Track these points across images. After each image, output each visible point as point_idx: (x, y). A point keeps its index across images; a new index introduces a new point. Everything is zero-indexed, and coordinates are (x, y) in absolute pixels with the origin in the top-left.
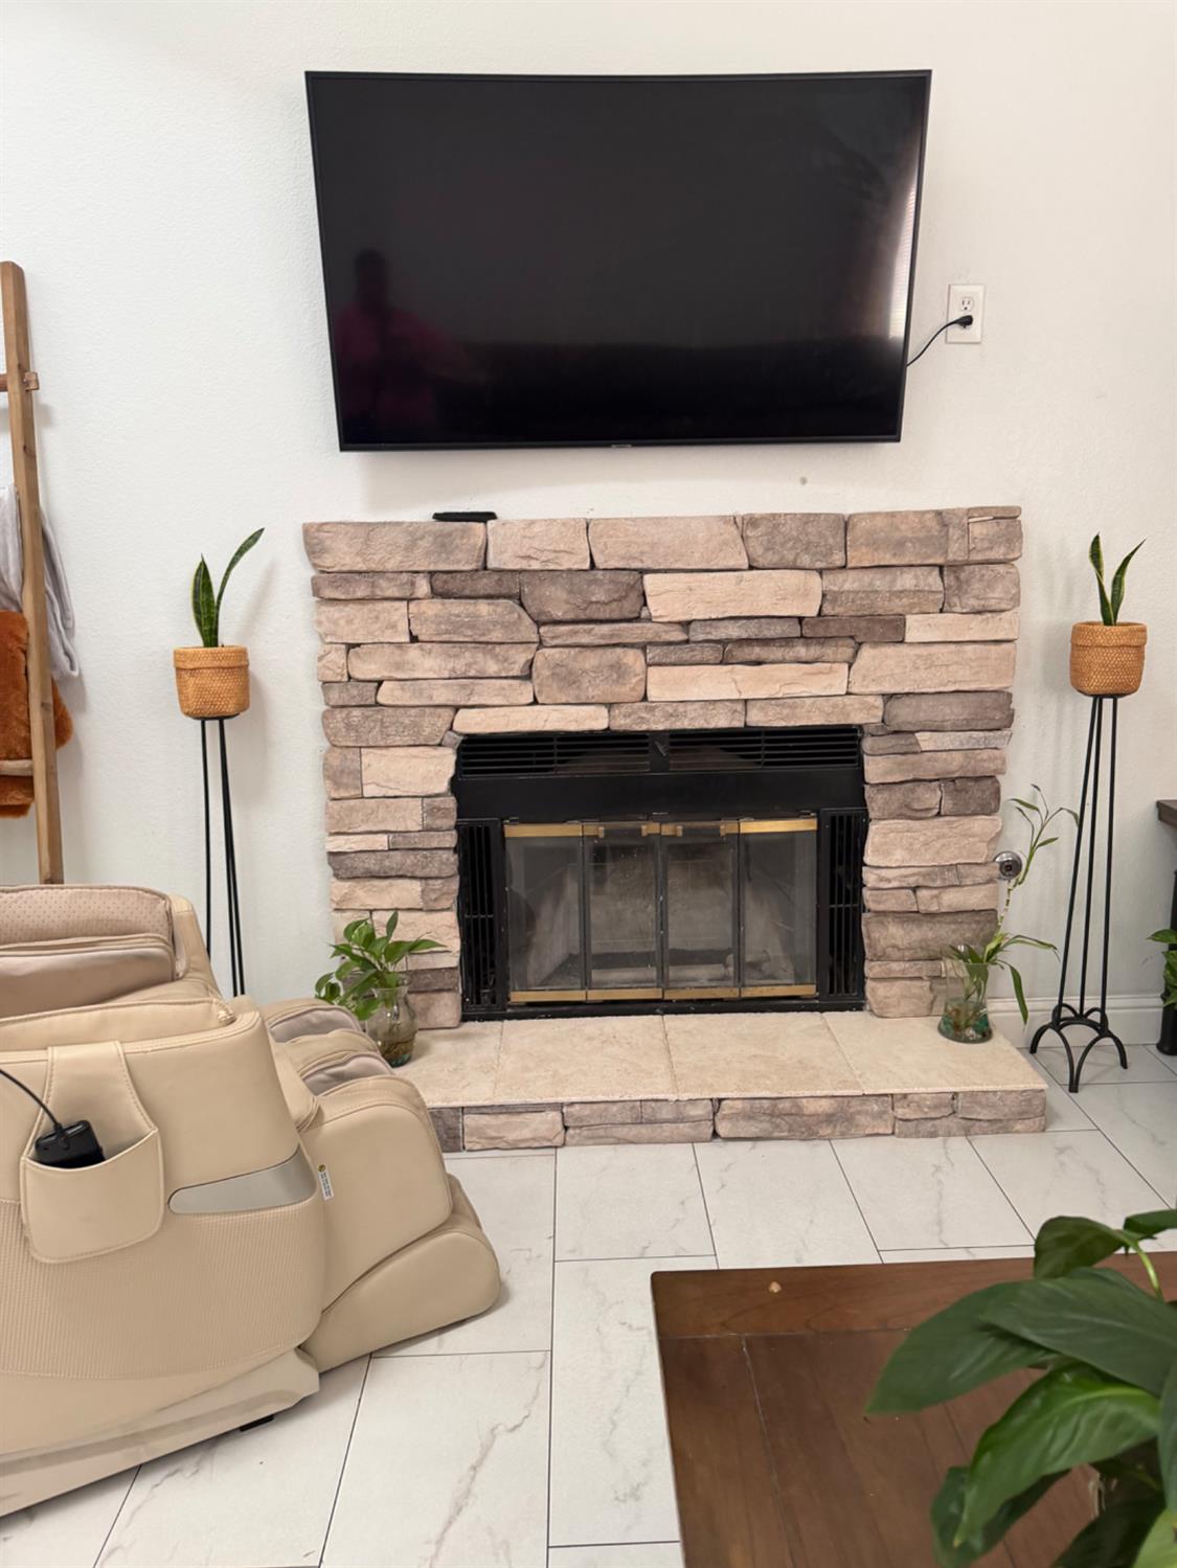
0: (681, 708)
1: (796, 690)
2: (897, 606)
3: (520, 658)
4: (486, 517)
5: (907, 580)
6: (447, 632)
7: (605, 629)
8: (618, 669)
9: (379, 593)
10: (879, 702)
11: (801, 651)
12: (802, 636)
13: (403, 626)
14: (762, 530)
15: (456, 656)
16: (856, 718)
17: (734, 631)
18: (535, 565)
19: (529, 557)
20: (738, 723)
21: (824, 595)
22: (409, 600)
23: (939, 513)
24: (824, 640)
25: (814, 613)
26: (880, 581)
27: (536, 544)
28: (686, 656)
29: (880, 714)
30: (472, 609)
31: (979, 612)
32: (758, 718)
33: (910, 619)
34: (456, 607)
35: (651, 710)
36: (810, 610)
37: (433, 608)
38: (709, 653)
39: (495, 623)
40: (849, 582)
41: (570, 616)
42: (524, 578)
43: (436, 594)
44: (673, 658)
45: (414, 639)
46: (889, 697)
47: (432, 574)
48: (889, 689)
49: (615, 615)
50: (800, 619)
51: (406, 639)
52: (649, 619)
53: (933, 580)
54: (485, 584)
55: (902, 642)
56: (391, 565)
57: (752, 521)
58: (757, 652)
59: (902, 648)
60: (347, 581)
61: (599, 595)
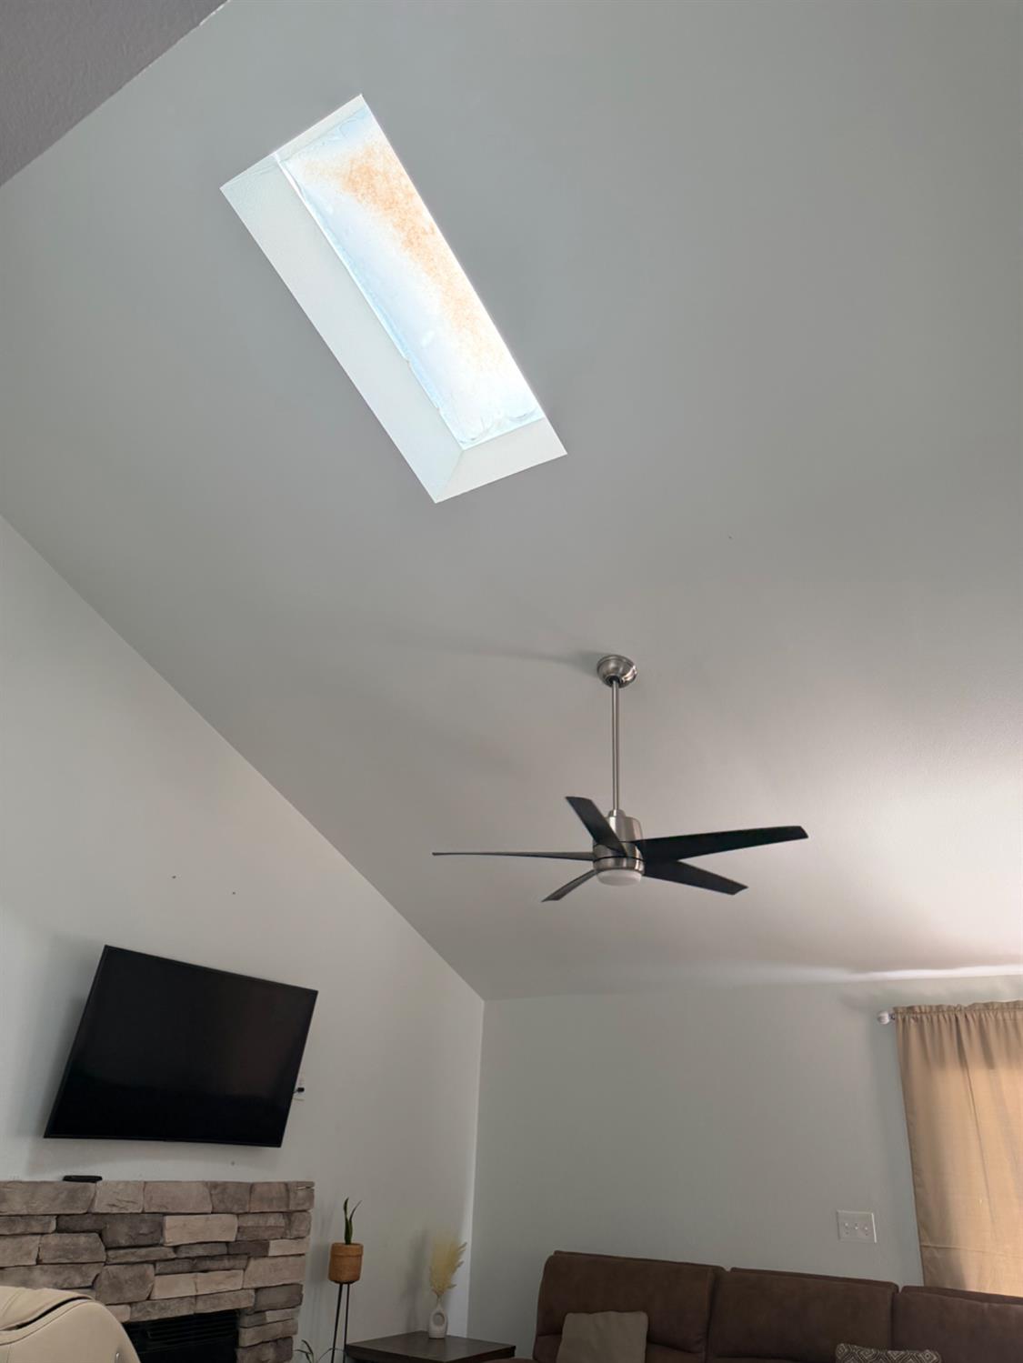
0: (168, 1303)
1: (222, 1288)
2: (266, 1235)
3: (93, 1271)
4: (96, 1179)
5: (272, 1221)
6: (60, 1257)
7: (143, 1251)
8: (143, 1277)
9: (30, 1230)
10: (252, 1292)
11: (226, 1263)
12: (228, 1254)
13: (34, 1255)
14: (218, 1190)
15: (60, 1274)
16: (243, 1305)
17: (200, 1251)
18: (115, 1210)
19: (114, 1205)
20: (192, 1313)
21: (239, 1228)
22: (42, 1234)
23: (286, 1184)
24: (235, 1256)
25: (233, 1240)
26: (261, 1221)
27: (119, 1197)
28: (176, 1268)
29: (253, 1300)
30: (75, 1239)
31: (295, 1239)
32: (202, 1308)
33: (272, 1243)
34: (67, 1239)
35: (153, 1305)
36: (232, 1239)
37: (54, 1240)
38: (186, 1266)
39: (86, 1249)
40: (249, 1221)
41: (128, 1244)
42: (107, 1218)
43: (58, 1231)
44: (169, 1270)
45: (39, 1262)
46: (257, 1290)
47: (58, 1216)
48: (260, 1284)
49: (150, 1242)
50: (227, 1243)
51: (34, 1263)
52: (162, 1245)
53: (282, 1221)
54: (88, 1223)
55: (265, 1257)
56: (41, 1211)
57: (214, 1185)
58: (208, 1264)
59: (266, 1260)
60: (13, 1221)
61: (144, 1230)
